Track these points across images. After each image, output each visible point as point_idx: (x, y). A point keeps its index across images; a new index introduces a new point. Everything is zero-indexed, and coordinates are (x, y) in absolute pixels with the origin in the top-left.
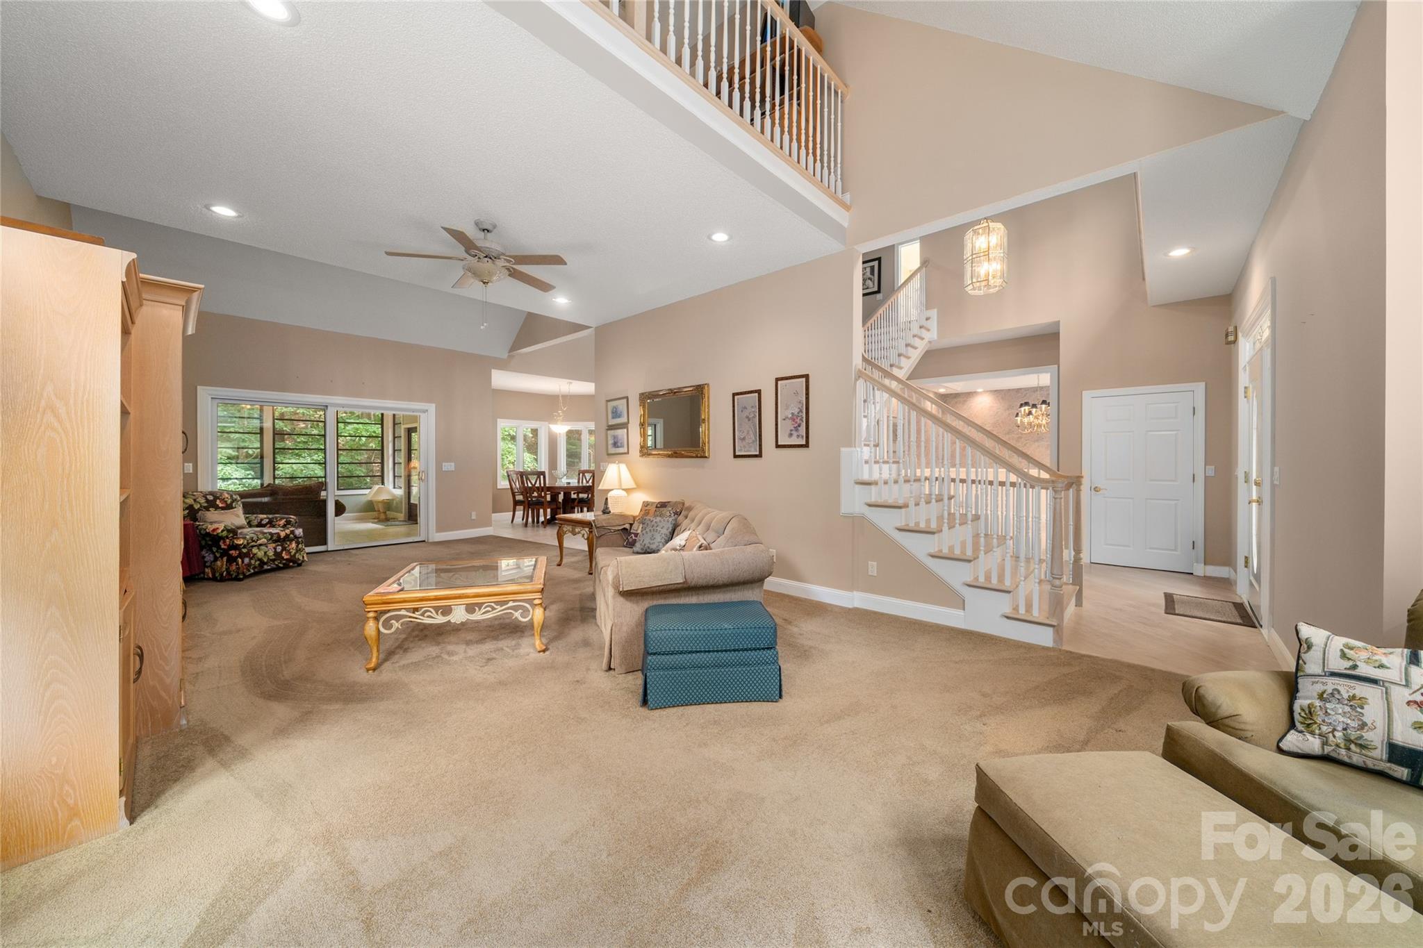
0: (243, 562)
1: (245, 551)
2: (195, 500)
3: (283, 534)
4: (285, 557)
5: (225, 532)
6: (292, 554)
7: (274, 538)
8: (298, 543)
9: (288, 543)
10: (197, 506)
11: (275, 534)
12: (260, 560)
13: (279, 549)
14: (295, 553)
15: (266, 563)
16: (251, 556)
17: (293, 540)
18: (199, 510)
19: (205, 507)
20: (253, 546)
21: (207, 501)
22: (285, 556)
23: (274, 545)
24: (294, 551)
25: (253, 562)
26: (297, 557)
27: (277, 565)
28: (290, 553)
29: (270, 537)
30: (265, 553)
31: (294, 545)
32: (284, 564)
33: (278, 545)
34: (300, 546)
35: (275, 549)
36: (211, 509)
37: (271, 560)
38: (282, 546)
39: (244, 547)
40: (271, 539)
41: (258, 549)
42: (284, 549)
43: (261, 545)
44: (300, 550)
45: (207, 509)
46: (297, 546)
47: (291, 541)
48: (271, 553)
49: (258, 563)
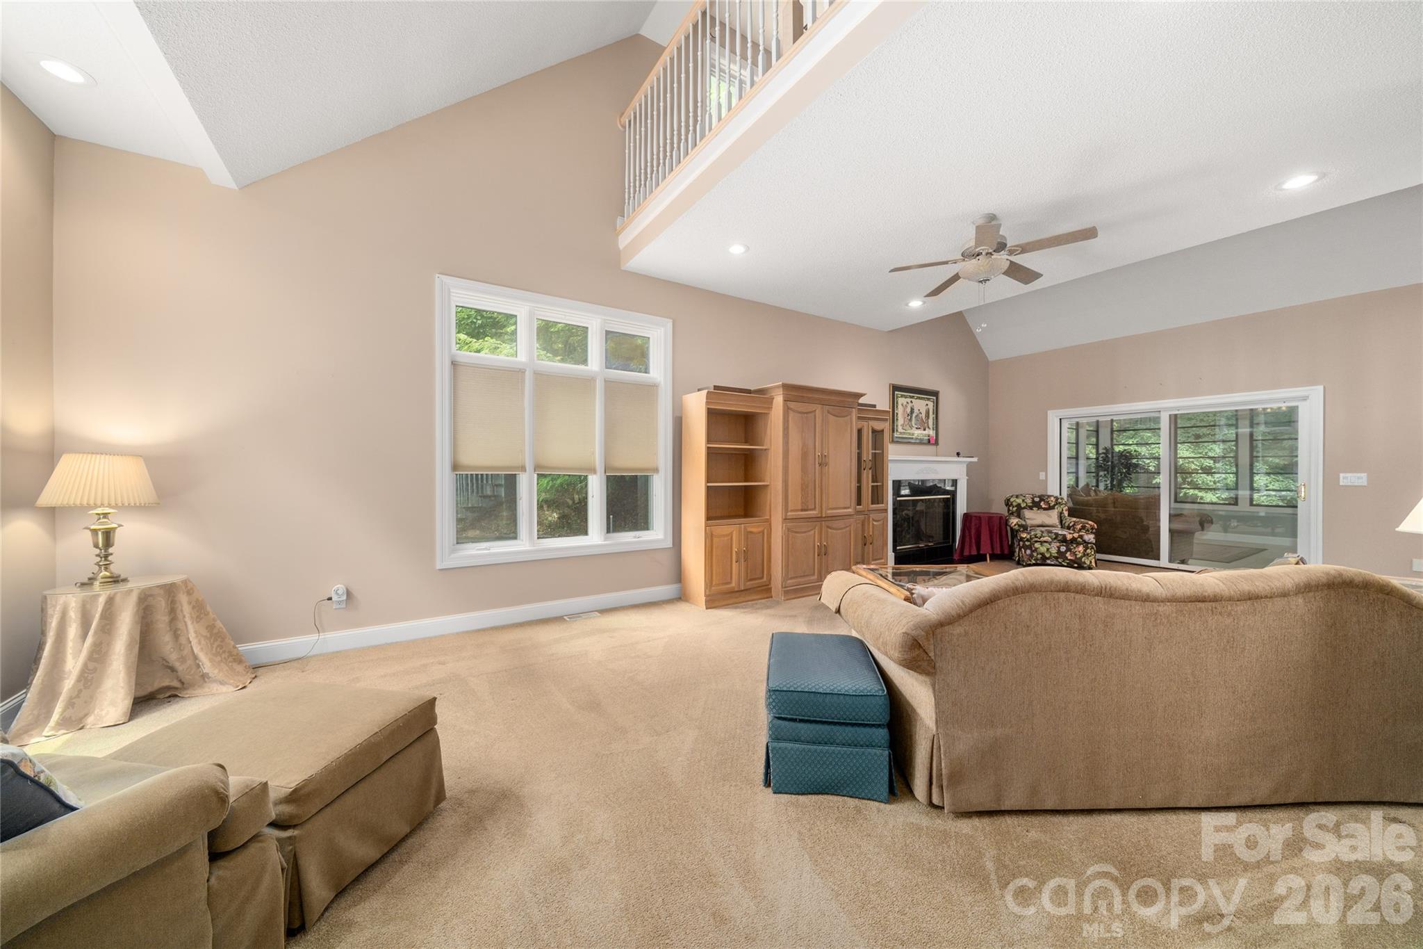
0: (1025, 552)
1: (1027, 543)
2: (1023, 500)
3: (1069, 537)
4: (1069, 558)
5: (1017, 526)
6: (1078, 556)
7: (1059, 539)
8: (1086, 548)
9: (1075, 546)
10: (1023, 505)
11: (1061, 535)
12: (1042, 554)
13: (1063, 549)
14: (1082, 557)
15: (1048, 559)
16: (1033, 549)
17: (1081, 544)
18: (1024, 508)
19: (1029, 507)
20: (1036, 542)
21: (1033, 501)
22: (1068, 555)
23: (1058, 544)
24: (1080, 555)
25: (1035, 554)
26: (1083, 560)
27: (1060, 563)
28: (1076, 555)
29: (1054, 537)
30: (1048, 549)
31: (1081, 548)
32: (1067, 563)
33: (1063, 545)
34: (1089, 551)
35: (1059, 548)
36: (1034, 508)
37: (1054, 557)
38: (1067, 546)
39: (1028, 540)
40: (1055, 539)
41: (1041, 544)
42: (1068, 550)
43: (1045, 542)
44: (1088, 554)
45: (1031, 508)
46: (1085, 550)
47: (1078, 544)
48: (1054, 551)
49: (1039, 556)
